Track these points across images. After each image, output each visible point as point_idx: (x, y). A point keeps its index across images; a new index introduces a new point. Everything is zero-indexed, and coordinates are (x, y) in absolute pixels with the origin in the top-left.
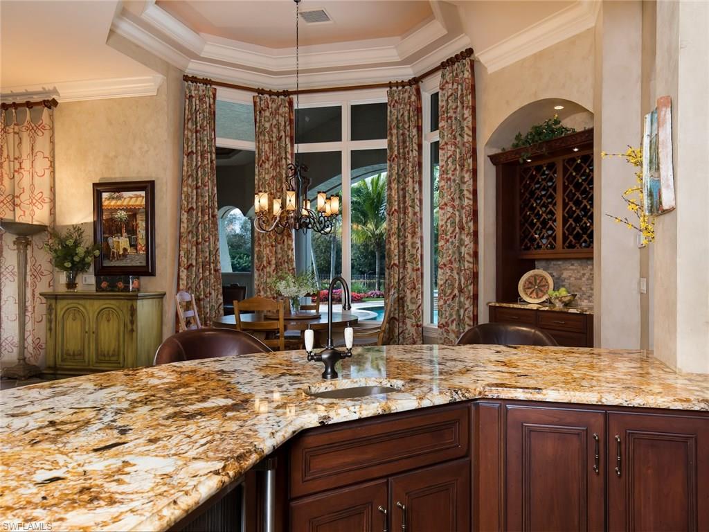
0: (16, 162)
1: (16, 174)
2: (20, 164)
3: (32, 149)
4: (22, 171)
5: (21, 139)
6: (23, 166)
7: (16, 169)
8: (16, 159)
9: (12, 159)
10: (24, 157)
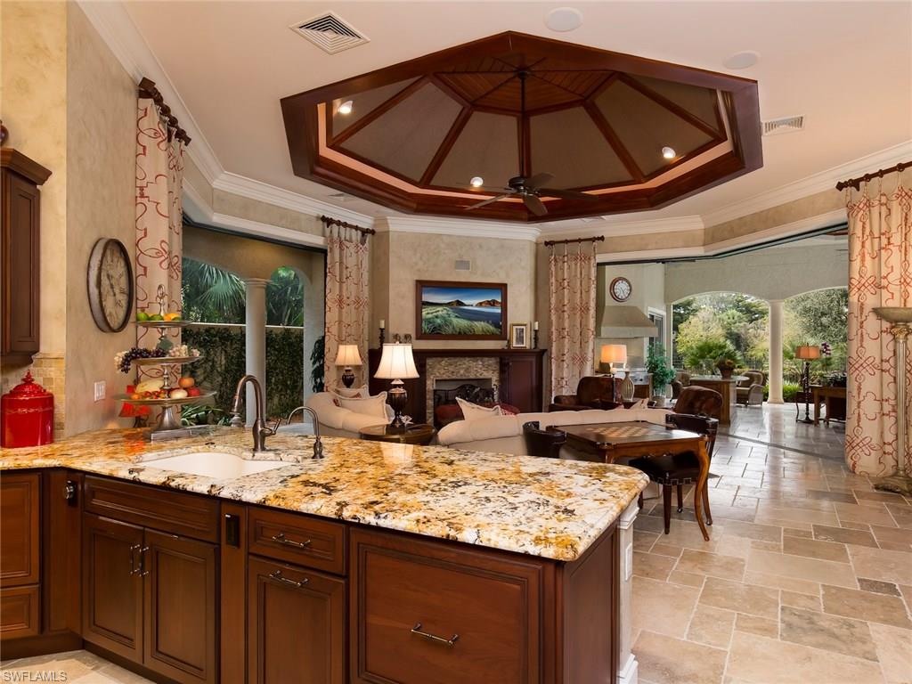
0: (883, 237)
1: (883, 251)
2: (889, 239)
3: (906, 219)
4: (891, 247)
5: (890, 210)
6: (892, 241)
7: (883, 245)
8: (884, 234)
9: (876, 235)
10: (894, 230)
